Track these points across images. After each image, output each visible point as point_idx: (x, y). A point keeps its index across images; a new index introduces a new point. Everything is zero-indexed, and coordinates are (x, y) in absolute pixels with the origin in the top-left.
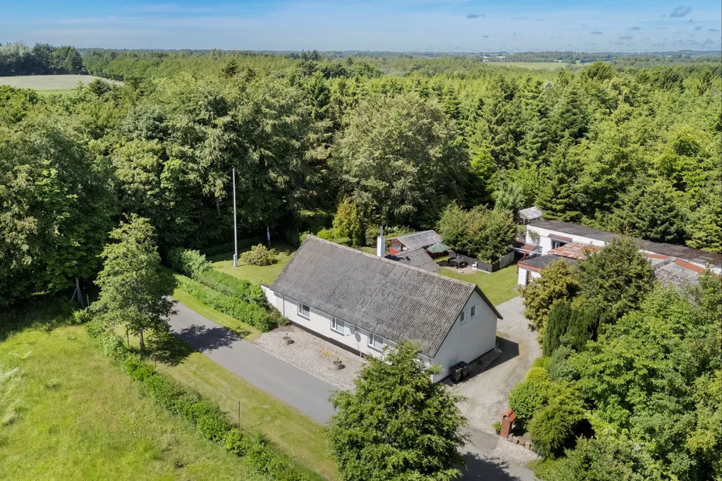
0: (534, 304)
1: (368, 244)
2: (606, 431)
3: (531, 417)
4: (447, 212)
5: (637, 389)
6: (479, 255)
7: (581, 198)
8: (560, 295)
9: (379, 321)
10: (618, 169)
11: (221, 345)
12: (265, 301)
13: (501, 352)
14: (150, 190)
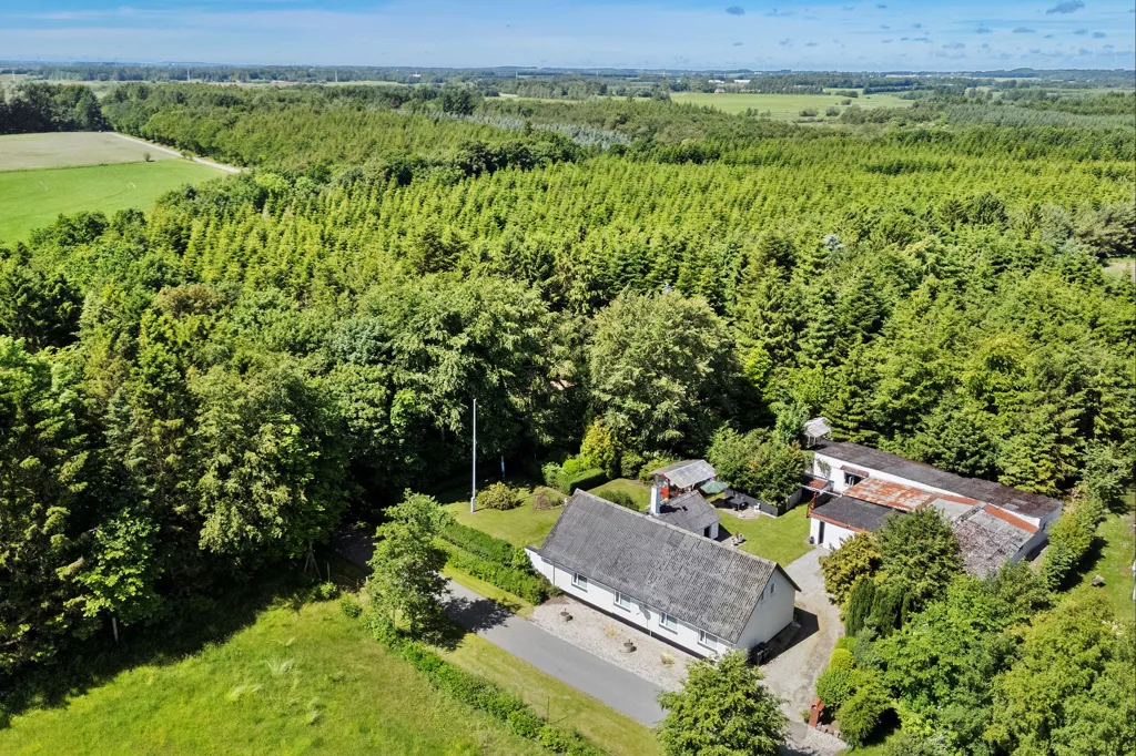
0: (837, 578)
1: (624, 475)
2: (911, 721)
3: (839, 706)
4: (719, 436)
5: (940, 683)
6: (762, 495)
7: (877, 416)
8: (863, 570)
9: (672, 600)
10: (920, 388)
11: (494, 623)
12: (530, 565)
13: (799, 626)
14: (377, 427)
